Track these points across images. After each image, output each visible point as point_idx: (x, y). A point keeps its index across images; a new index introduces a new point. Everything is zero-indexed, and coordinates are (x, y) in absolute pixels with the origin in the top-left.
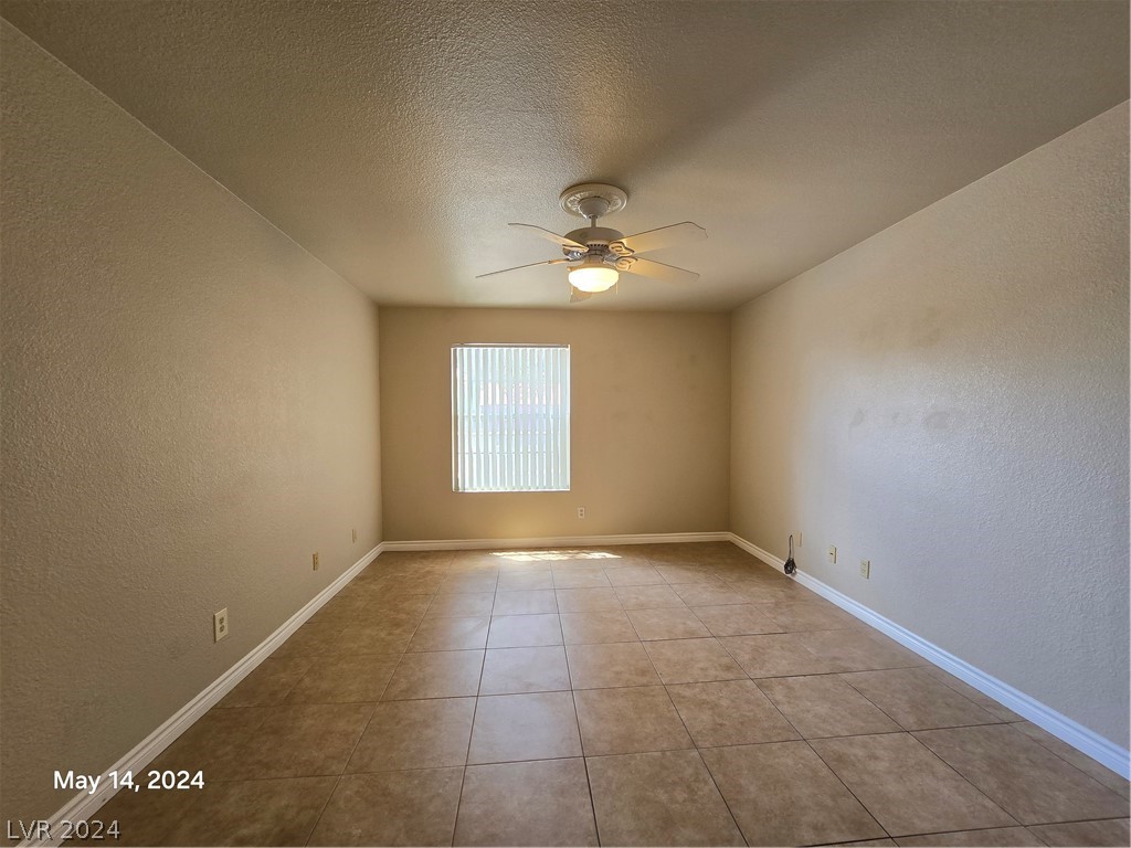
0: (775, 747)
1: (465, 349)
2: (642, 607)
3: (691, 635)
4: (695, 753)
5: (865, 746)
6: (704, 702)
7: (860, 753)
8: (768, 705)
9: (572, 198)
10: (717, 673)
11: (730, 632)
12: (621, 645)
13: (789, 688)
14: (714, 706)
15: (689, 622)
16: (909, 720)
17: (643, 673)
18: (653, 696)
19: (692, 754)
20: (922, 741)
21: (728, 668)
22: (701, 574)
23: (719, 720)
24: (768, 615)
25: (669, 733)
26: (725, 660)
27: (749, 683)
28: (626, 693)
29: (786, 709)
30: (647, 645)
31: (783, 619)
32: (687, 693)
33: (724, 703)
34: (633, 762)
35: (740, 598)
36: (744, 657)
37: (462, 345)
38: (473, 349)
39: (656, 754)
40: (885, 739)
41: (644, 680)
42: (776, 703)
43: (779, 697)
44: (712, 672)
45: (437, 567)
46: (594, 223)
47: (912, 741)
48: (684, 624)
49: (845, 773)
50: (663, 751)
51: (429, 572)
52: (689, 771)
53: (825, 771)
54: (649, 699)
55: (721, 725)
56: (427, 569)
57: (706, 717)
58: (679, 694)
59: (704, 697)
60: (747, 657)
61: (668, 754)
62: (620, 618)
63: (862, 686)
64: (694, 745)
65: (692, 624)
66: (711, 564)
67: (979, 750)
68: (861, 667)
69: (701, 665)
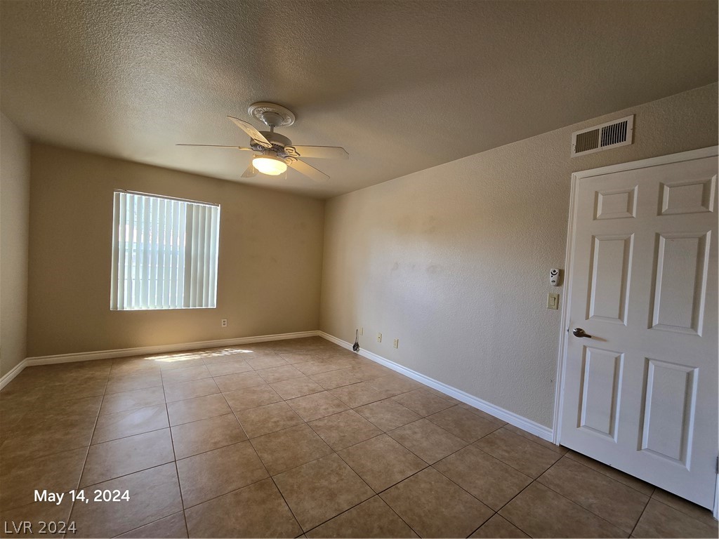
0: (372, 440)
1: (128, 195)
2: (279, 380)
3: (313, 391)
4: (335, 455)
5: (410, 429)
6: (332, 427)
7: (408, 432)
8: (364, 420)
9: (259, 109)
10: (334, 410)
11: (334, 386)
12: (272, 405)
13: (372, 409)
14: (337, 428)
15: (310, 385)
16: (423, 413)
17: (292, 418)
18: (303, 430)
19: (333, 456)
20: (431, 421)
21: (338, 406)
22: (309, 357)
23: (342, 435)
24: (350, 374)
25: (318, 448)
26: (336, 402)
27: (351, 411)
28: (285, 433)
29: (372, 420)
30: (289, 402)
31: (359, 375)
32: (321, 424)
33: (342, 424)
34: (302, 470)
35: (333, 367)
36: (345, 398)
37: (125, 191)
38: (136, 196)
39: (314, 462)
40: (417, 423)
41: (294, 423)
42: (367, 418)
43: (368, 415)
44: (331, 410)
45: (98, 374)
46: (272, 130)
47: (427, 421)
48: (307, 386)
49: (406, 443)
50: (318, 459)
51: (90, 379)
52: (335, 465)
53: (398, 445)
54: (300, 432)
55: (344, 436)
56: (87, 376)
57: (334, 434)
58: (316, 426)
59: (331, 424)
60: (347, 398)
61: (321, 459)
62: (266, 389)
63: (402, 401)
64: (333, 451)
65: (312, 386)
66: (312, 350)
67: (450, 419)
68: (399, 392)
69: (324, 407)
